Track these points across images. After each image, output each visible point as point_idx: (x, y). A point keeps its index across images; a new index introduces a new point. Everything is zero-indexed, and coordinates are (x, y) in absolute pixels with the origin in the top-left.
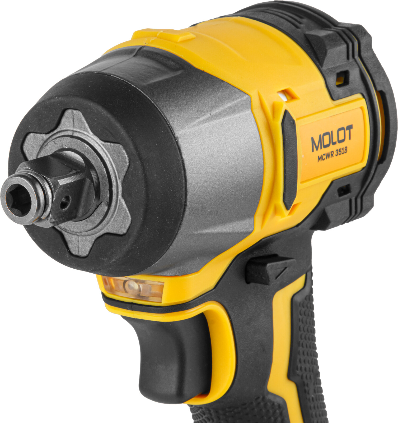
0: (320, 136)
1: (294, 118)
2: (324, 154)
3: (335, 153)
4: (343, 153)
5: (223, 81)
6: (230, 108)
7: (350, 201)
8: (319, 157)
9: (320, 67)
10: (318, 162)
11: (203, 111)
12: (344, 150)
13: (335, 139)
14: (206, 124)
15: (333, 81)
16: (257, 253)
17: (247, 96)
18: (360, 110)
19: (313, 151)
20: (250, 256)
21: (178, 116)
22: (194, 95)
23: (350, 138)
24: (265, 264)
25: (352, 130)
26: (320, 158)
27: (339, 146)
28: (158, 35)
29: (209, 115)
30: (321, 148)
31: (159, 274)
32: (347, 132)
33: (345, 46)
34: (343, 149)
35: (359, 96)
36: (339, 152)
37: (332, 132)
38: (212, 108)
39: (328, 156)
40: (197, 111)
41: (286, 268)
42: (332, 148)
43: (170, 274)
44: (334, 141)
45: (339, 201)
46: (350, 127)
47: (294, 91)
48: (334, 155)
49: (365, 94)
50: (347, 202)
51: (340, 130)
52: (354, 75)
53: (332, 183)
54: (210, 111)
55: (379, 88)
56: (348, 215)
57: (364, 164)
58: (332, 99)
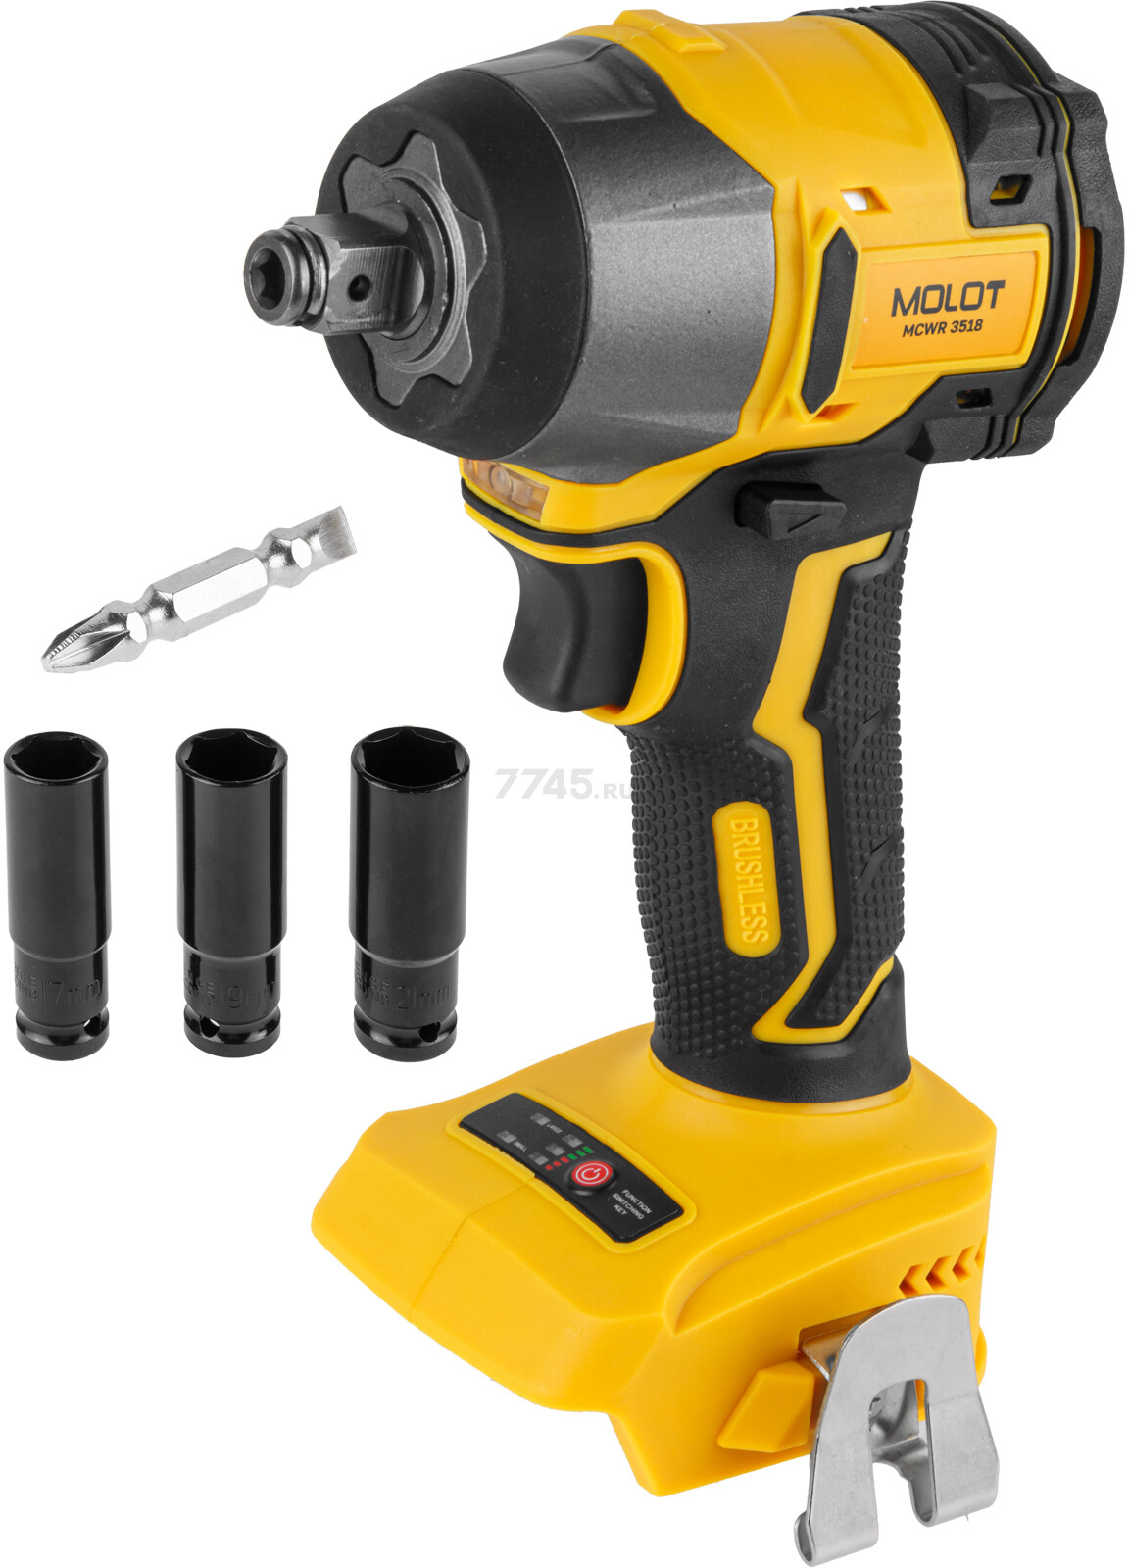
0: (918, 289)
1: (858, 246)
2: (922, 325)
3: (950, 327)
4: (970, 330)
5: (726, 147)
6: (723, 201)
7: (993, 420)
8: (906, 327)
9: (965, 158)
10: (904, 336)
11: (660, 197)
12: (974, 325)
13: (955, 300)
14: (660, 222)
15: (985, 190)
16: (765, 475)
17: (767, 186)
18: (1032, 258)
19: (894, 313)
20: (751, 478)
21: (606, 195)
22: (655, 162)
23: (993, 305)
24: (770, 500)
25: (1000, 291)
26: (908, 331)
27: (960, 315)
28: (653, 28)
29: (671, 207)
30: (916, 312)
31: (542, 470)
32: (988, 294)
33: (1036, 128)
34: (971, 322)
35: (1042, 229)
36: (960, 326)
37: (950, 287)
38: (684, 193)
39: (930, 329)
40: (650, 194)
41: (818, 515)
42: (943, 316)
43: (560, 476)
44: (951, 304)
45: (960, 415)
46: (997, 285)
47: (883, 193)
48: (947, 330)
49: (1055, 228)
50: (985, 421)
51: (969, 285)
52: (1042, 190)
53: (940, 379)
54: (677, 199)
55: (1089, 223)
56: (982, 445)
57: (1023, 357)
58: (972, 225)
